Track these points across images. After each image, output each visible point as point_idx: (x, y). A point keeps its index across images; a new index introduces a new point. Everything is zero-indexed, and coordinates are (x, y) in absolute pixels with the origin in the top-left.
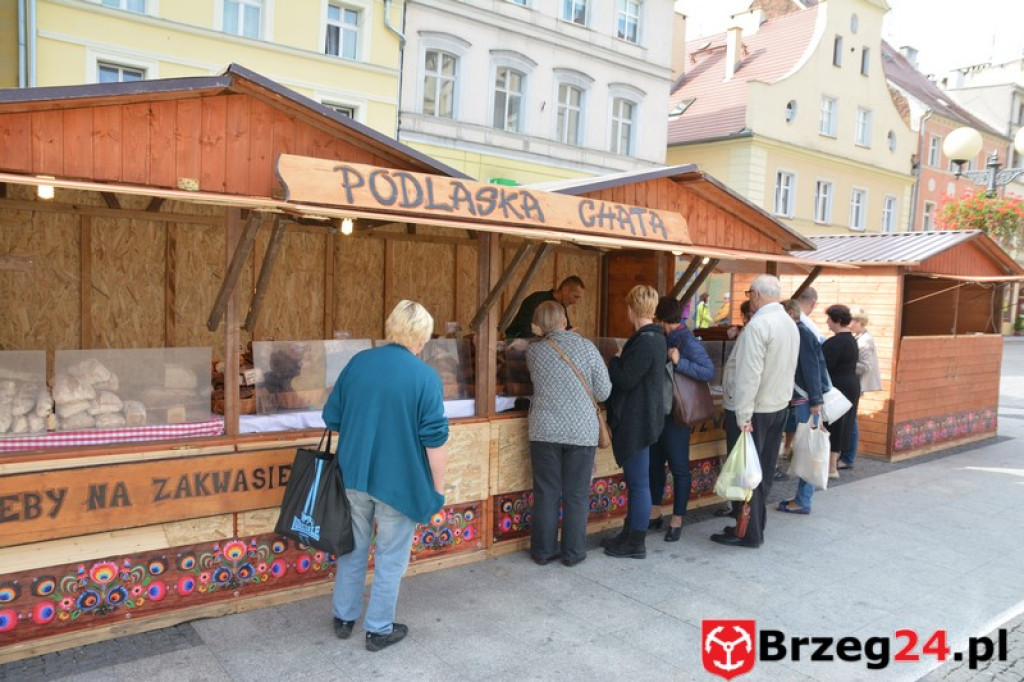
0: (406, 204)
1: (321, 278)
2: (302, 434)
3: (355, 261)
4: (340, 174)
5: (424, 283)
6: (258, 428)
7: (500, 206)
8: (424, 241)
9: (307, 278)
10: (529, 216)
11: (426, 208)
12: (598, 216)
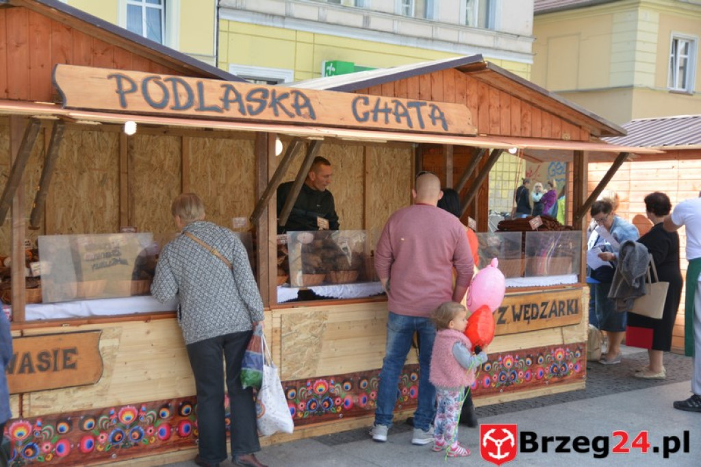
0: (177, 107)
1: (115, 178)
2: (86, 321)
3: (151, 159)
4: (114, 81)
5: (223, 181)
6: (43, 315)
7: (270, 106)
8: (223, 137)
9: (101, 178)
10: (299, 114)
11: (197, 110)
12: (372, 111)
